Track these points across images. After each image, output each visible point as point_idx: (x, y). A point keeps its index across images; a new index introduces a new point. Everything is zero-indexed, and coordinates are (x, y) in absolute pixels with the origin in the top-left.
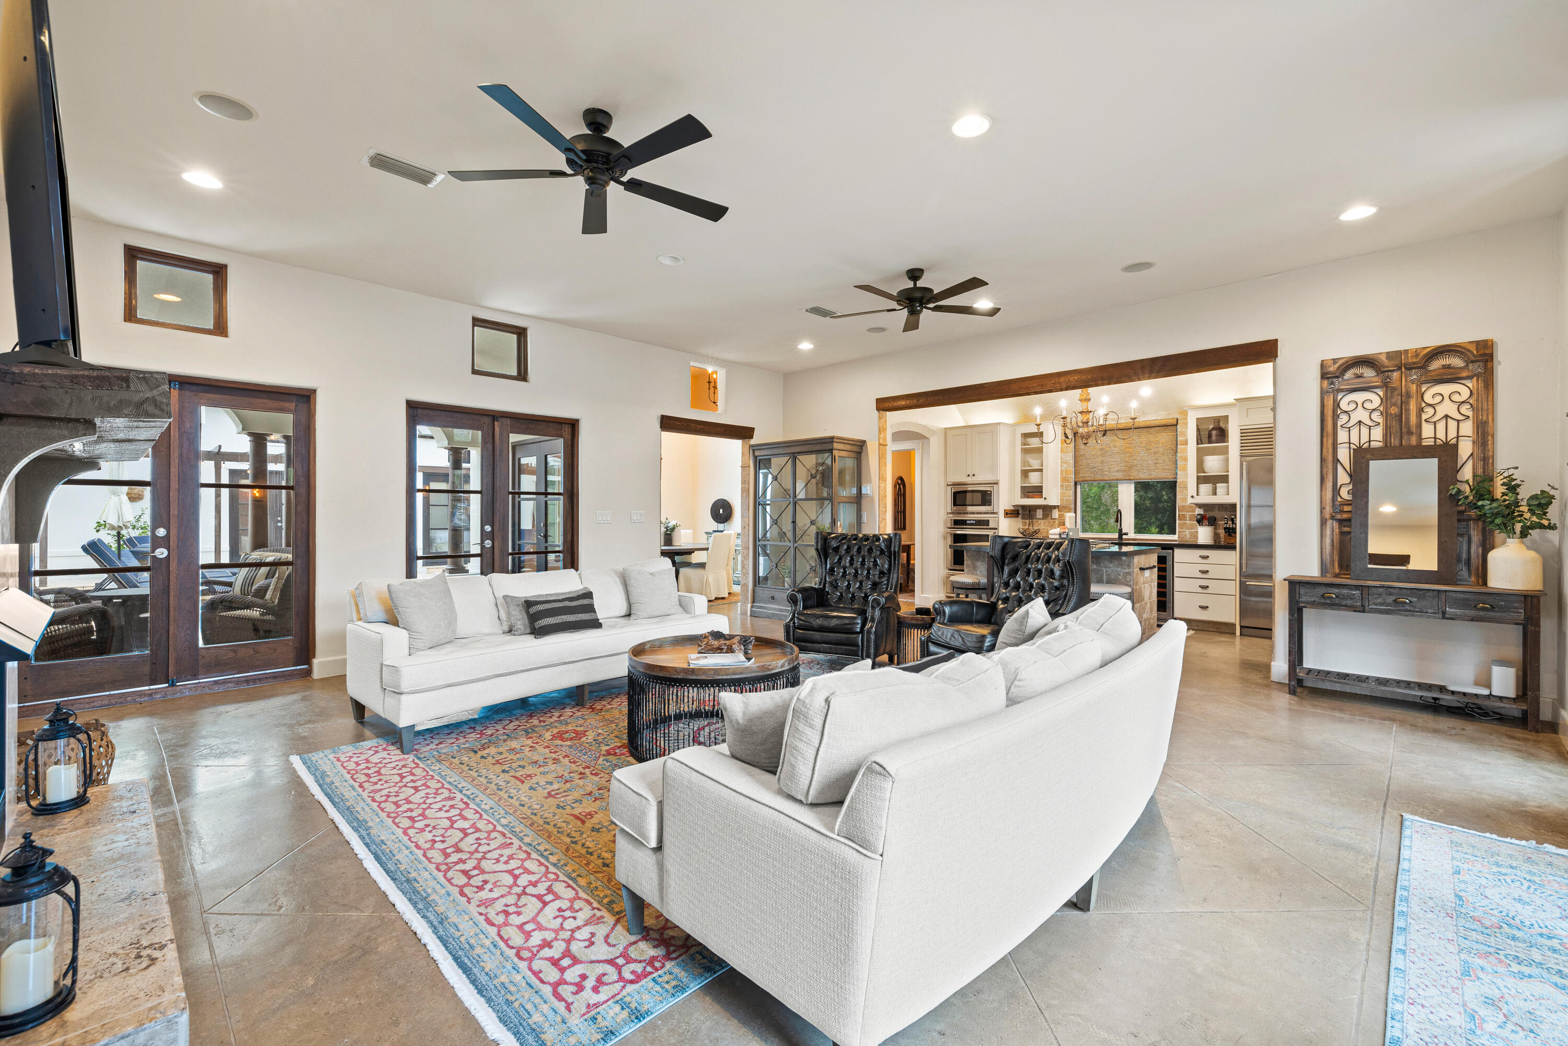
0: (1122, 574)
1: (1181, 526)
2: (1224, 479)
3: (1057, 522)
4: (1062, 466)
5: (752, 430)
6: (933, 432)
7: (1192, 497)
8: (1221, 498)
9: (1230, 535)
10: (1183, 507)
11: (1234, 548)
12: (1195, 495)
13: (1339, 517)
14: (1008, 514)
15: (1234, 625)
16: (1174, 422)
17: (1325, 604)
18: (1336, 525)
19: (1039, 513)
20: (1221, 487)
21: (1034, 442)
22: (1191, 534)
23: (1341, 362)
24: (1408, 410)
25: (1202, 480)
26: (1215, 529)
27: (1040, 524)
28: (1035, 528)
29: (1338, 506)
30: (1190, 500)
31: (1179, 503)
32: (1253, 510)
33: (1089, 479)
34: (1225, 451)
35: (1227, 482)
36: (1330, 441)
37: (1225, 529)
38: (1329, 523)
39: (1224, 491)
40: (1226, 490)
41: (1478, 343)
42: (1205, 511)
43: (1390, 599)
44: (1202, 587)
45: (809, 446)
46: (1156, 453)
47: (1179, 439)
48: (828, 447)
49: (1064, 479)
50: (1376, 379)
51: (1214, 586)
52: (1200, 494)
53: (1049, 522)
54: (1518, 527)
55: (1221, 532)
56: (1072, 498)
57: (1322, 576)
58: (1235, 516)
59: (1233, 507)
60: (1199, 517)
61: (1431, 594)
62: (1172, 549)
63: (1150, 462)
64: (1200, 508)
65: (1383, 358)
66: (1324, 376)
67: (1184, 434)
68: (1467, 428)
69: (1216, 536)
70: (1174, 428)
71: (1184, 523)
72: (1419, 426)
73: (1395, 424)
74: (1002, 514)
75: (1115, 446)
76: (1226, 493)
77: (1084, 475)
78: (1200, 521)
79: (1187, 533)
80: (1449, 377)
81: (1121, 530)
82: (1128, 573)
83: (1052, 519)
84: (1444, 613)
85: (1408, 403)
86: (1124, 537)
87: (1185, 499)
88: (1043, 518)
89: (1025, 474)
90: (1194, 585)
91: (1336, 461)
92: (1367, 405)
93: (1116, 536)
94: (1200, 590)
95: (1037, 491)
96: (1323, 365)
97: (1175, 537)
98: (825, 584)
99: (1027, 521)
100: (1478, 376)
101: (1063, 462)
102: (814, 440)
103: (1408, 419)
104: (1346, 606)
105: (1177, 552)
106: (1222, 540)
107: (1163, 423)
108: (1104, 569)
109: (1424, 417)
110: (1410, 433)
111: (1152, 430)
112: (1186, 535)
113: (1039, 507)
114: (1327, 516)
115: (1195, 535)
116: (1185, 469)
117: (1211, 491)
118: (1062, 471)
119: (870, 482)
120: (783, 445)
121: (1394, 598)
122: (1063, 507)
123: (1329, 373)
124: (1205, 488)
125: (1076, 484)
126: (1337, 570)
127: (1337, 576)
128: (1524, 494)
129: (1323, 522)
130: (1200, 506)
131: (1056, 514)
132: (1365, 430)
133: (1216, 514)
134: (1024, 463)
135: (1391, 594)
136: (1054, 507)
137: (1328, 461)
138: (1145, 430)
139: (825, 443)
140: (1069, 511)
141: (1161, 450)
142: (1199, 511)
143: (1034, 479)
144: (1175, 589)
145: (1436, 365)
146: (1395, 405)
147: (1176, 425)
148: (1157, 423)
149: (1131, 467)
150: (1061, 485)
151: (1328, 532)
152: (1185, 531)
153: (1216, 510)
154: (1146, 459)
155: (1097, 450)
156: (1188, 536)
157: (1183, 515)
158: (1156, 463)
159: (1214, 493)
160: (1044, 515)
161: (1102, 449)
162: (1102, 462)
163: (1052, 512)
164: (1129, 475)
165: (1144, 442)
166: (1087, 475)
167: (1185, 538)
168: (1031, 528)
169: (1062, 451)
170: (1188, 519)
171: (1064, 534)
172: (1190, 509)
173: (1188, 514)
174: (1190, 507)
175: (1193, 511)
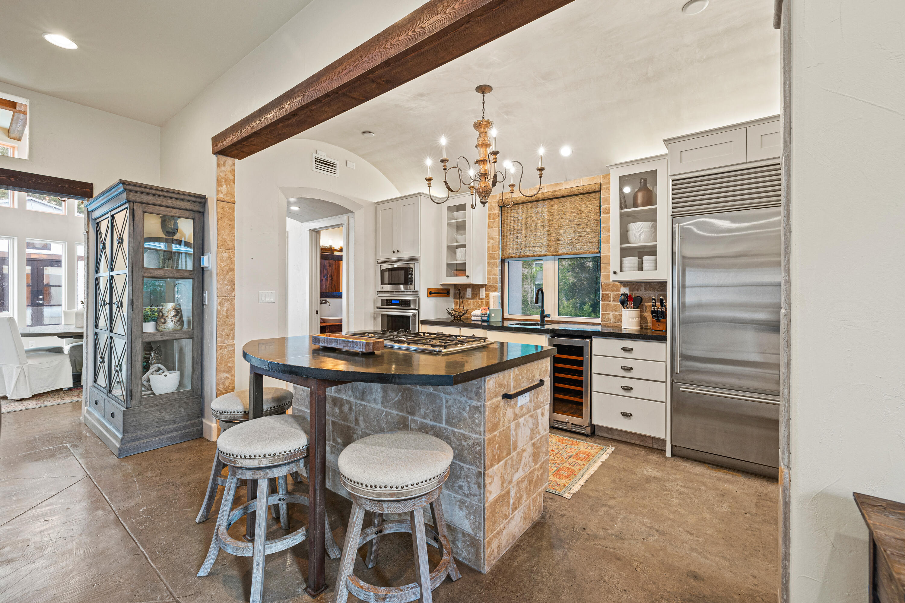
0: (467, 409)
1: (606, 307)
2: (652, 251)
3: (484, 302)
4: (489, 242)
6: (359, 206)
7: (615, 273)
8: (649, 274)
9: (658, 320)
10: (607, 285)
11: (663, 339)
12: (618, 270)
14: (431, 293)
15: (664, 441)
16: (597, 188)
19: (468, 292)
20: (648, 260)
21: (458, 216)
22: (615, 317)
25: (625, 253)
26: (641, 312)
27: (469, 304)
28: (465, 308)
30: (613, 277)
31: (603, 281)
32: (687, 290)
33: (514, 255)
34: (652, 217)
35: (656, 255)
37: (653, 312)
39: (651, 265)
40: (653, 264)
42: (630, 290)
44: (625, 389)
46: (579, 225)
47: (603, 206)
49: (491, 257)
51: (638, 388)
52: (624, 269)
53: (478, 302)
55: (648, 315)
56: (499, 276)
58: (665, 296)
59: (662, 285)
60: (622, 297)
62: (590, 338)
63: (574, 235)
64: (624, 286)
67: (608, 201)
69: (642, 319)
70: (597, 195)
71: (609, 304)
74: (423, 294)
75: (539, 218)
76: (653, 268)
77: (510, 251)
78: (625, 301)
79: (611, 315)
81: (543, 312)
82: (477, 408)
83: (480, 299)
86: (546, 319)
87: (608, 277)
88: (472, 298)
89: (452, 250)
90: (615, 385)
93: (538, 318)
94: (622, 392)
95: (462, 268)
97: (599, 320)
99: (456, 301)
101: (491, 238)
105: (598, 343)
106: (650, 325)
107: (586, 189)
108: (442, 395)
111: (575, 199)
112: (609, 319)
115: (619, 318)
116: (608, 241)
117: (636, 265)
118: (489, 247)
119: (209, 250)
122: (490, 286)
124: (630, 262)
125: (503, 261)
130: (625, 284)
131: (483, 293)
133: (643, 293)
134: (450, 238)
136: (482, 286)
138: (568, 199)
140: (496, 291)
141: (584, 220)
142: (624, 290)
144: (594, 389)
147: (599, 191)
148: (580, 190)
149: (554, 241)
150: (489, 263)
152: (609, 314)
153: (643, 289)
154: (570, 231)
155: (522, 224)
156: (612, 320)
157: (607, 295)
158: (580, 236)
159: (641, 268)
160: (472, 294)
161: (526, 223)
162: (527, 237)
163: (479, 291)
164: (553, 251)
165: (568, 213)
166: (513, 251)
167: (608, 324)
168: (461, 307)
169: (489, 226)
170: (612, 300)
171: (485, 315)
172: (615, 288)
173: (612, 294)
174: (615, 285)
175: (618, 291)
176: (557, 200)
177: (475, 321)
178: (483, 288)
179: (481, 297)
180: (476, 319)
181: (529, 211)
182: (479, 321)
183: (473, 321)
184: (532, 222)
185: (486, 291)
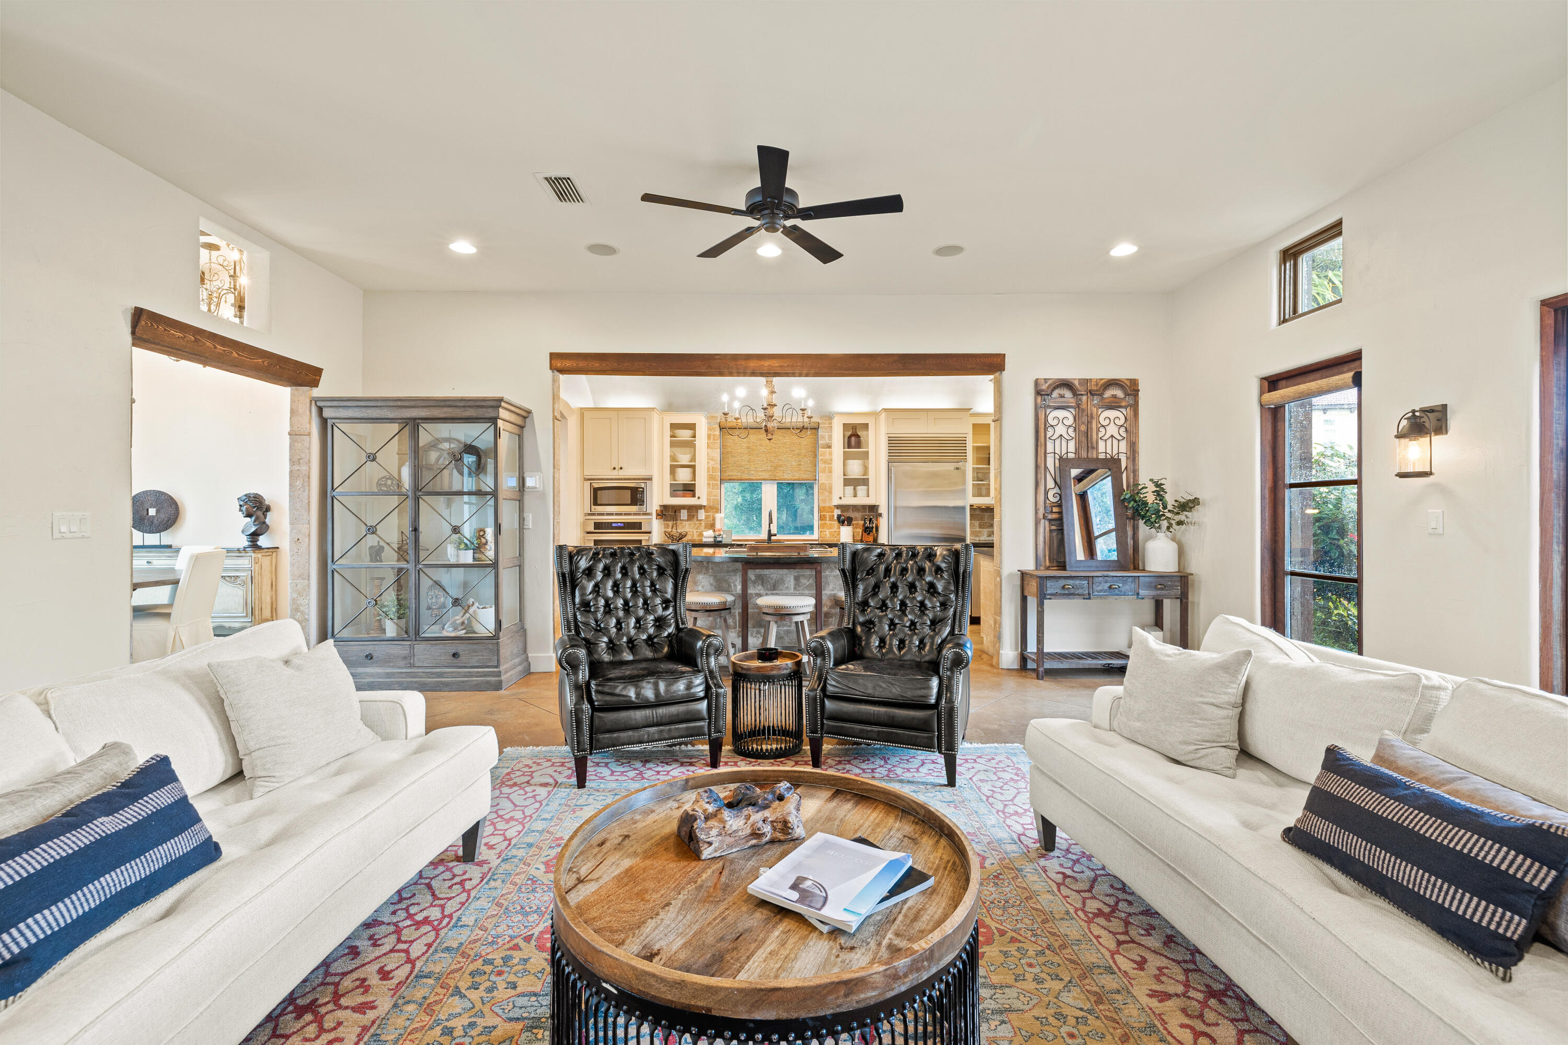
1: (822, 526)
2: (865, 482)
3: (703, 523)
5: (318, 372)
6: (572, 411)
7: (840, 498)
8: (862, 499)
10: (824, 507)
12: (842, 496)
13: (1050, 517)
14: (659, 514)
16: (815, 426)
17: (1064, 594)
18: (1047, 523)
19: (684, 514)
20: (861, 490)
21: (685, 435)
23: (1049, 382)
24: (1091, 429)
25: (846, 482)
26: (854, 529)
27: (684, 527)
28: (679, 531)
29: (1048, 508)
30: (836, 502)
31: (819, 504)
33: (736, 477)
34: (865, 456)
35: (868, 485)
36: (1043, 451)
38: (1043, 521)
39: (864, 493)
40: (866, 493)
41: (1131, 380)
42: (845, 511)
43: (1106, 586)
45: (450, 410)
46: (800, 454)
47: (820, 443)
48: (490, 413)
49: (711, 477)
50: (1072, 400)
52: (846, 495)
53: (695, 524)
54: (1165, 524)
56: (718, 498)
57: (1036, 569)
58: (878, 516)
59: (873, 508)
60: (841, 517)
61: (1130, 580)
63: (794, 463)
65: (1076, 383)
66: (1038, 393)
67: (828, 438)
68: (1123, 446)
70: (814, 431)
71: (825, 523)
72: (1097, 443)
73: (1084, 439)
74: (653, 515)
75: (761, 445)
76: (866, 495)
78: (840, 521)
79: (828, 532)
80: (1113, 405)
81: (770, 531)
83: (698, 520)
84: (1138, 594)
85: (1091, 423)
86: (773, 538)
87: (827, 501)
88: (688, 520)
89: (674, 470)
91: (1046, 468)
92: (1117, 421)
95: (689, 489)
96: (1037, 382)
97: (817, 537)
98: (577, 626)
99: (670, 523)
100: (1130, 405)
101: (710, 458)
102: (462, 400)
103: (1091, 436)
104: (1078, 595)
107: (804, 425)
109: (1100, 435)
110: (1093, 448)
111: (795, 432)
112: (826, 535)
113: (683, 507)
114: (1041, 516)
116: (828, 471)
117: (854, 493)
118: (708, 468)
119: (538, 469)
120: (392, 404)
121: (1108, 585)
122: (710, 507)
123: (1043, 390)
124: (850, 489)
125: (721, 482)
126: (1048, 564)
127: (1048, 568)
128: (1170, 499)
129: (1037, 523)
130: (840, 507)
131: (702, 514)
132: (1064, 443)
133: (855, 514)
134: (673, 458)
135: (1106, 582)
136: (704, 507)
137: (1039, 468)
138: (789, 431)
139: (482, 407)
140: (718, 512)
141: (803, 451)
142: (840, 512)
143: (684, 476)
145: (1108, 393)
146: (1083, 423)
147: (817, 429)
148: (800, 425)
149: (776, 467)
150: (708, 484)
151: (1041, 530)
152: (825, 531)
153: (851, 510)
154: (790, 459)
155: (742, 448)
156: (828, 535)
157: (824, 515)
158: (799, 465)
159: (855, 496)
160: (688, 515)
161: (749, 448)
162: (749, 461)
163: (698, 513)
164: (775, 476)
165: (789, 443)
166: (732, 473)
167: (824, 539)
168: (674, 530)
169: (708, 447)
170: (828, 519)
172: (831, 509)
173: (828, 515)
174: (830, 508)
175: (833, 512)
178: (699, 510)
179: (700, 518)
185: (705, 512)
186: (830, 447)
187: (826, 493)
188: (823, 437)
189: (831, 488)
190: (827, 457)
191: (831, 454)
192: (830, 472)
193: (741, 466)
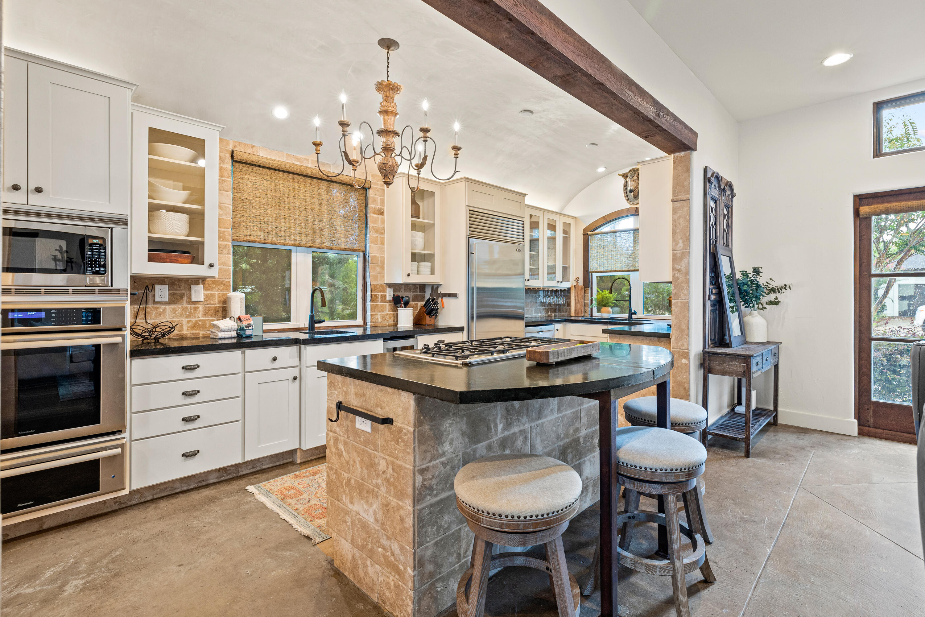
1: (374, 308)
2: (430, 257)
3: (201, 307)
7: (409, 275)
10: (375, 286)
22: (382, 317)
23: (711, 172)
27: (162, 313)
30: (405, 279)
31: (372, 281)
35: (434, 261)
39: (428, 270)
40: (431, 269)
42: (396, 291)
46: (344, 218)
47: (371, 204)
50: (718, 193)
53: (184, 309)
59: (437, 288)
62: (414, 337)
63: (339, 228)
64: (390, 287)
66: (708, 180)
70: (362, 191)
71: (377, 305)
75: (293, 198)
76: (430, 272)
77: (248, 232)
79: (379, 316)
83: (190, 302)
84: (771, 363)
87: (377, 277)
88: (171, 302)
101: (220, 205)
112: (377, 319)
113: (161, 280)
115: (385, 318)
116: (377, 242)
121: (766, 358)
122: (214, 282)
123: (710, 178)
131: (198, 293)
136: (196, 281)
140: (226, 290)
141: (350, 214)
147: (367, 189)
152: (377, 314)
153: (403, 290)
154: (335, 223)
155: (270, 197)
156: (380, 320)
157: (376, 295)
158: (346, 231)
160: (170, 295)
162: (277, 218)
163: (190, 289)
164: (314, 242)
165: (332, 201)
166: (253, 233)
167: (377, 324)
170: (379, 300)
171: (250, 328)
172: (382, 288)
173: (379, 294)
174: (381, 286)
175: (385, 291)
176: (320, 181)
177: (225, 338)
178: (198, 284)
179: (193, 299)
180: (227, 336)
181: (281, 182)
182: (231, 338)
183: (221, 339)
184: (286, 199)
185: (205, 289)
186: (382, 213)
187: (378, 269)
188: (375, 200)
189: (383, 263)
190: (379, 225)
191: (383, 221)
192: (383, 243)
193: (265, 223)
